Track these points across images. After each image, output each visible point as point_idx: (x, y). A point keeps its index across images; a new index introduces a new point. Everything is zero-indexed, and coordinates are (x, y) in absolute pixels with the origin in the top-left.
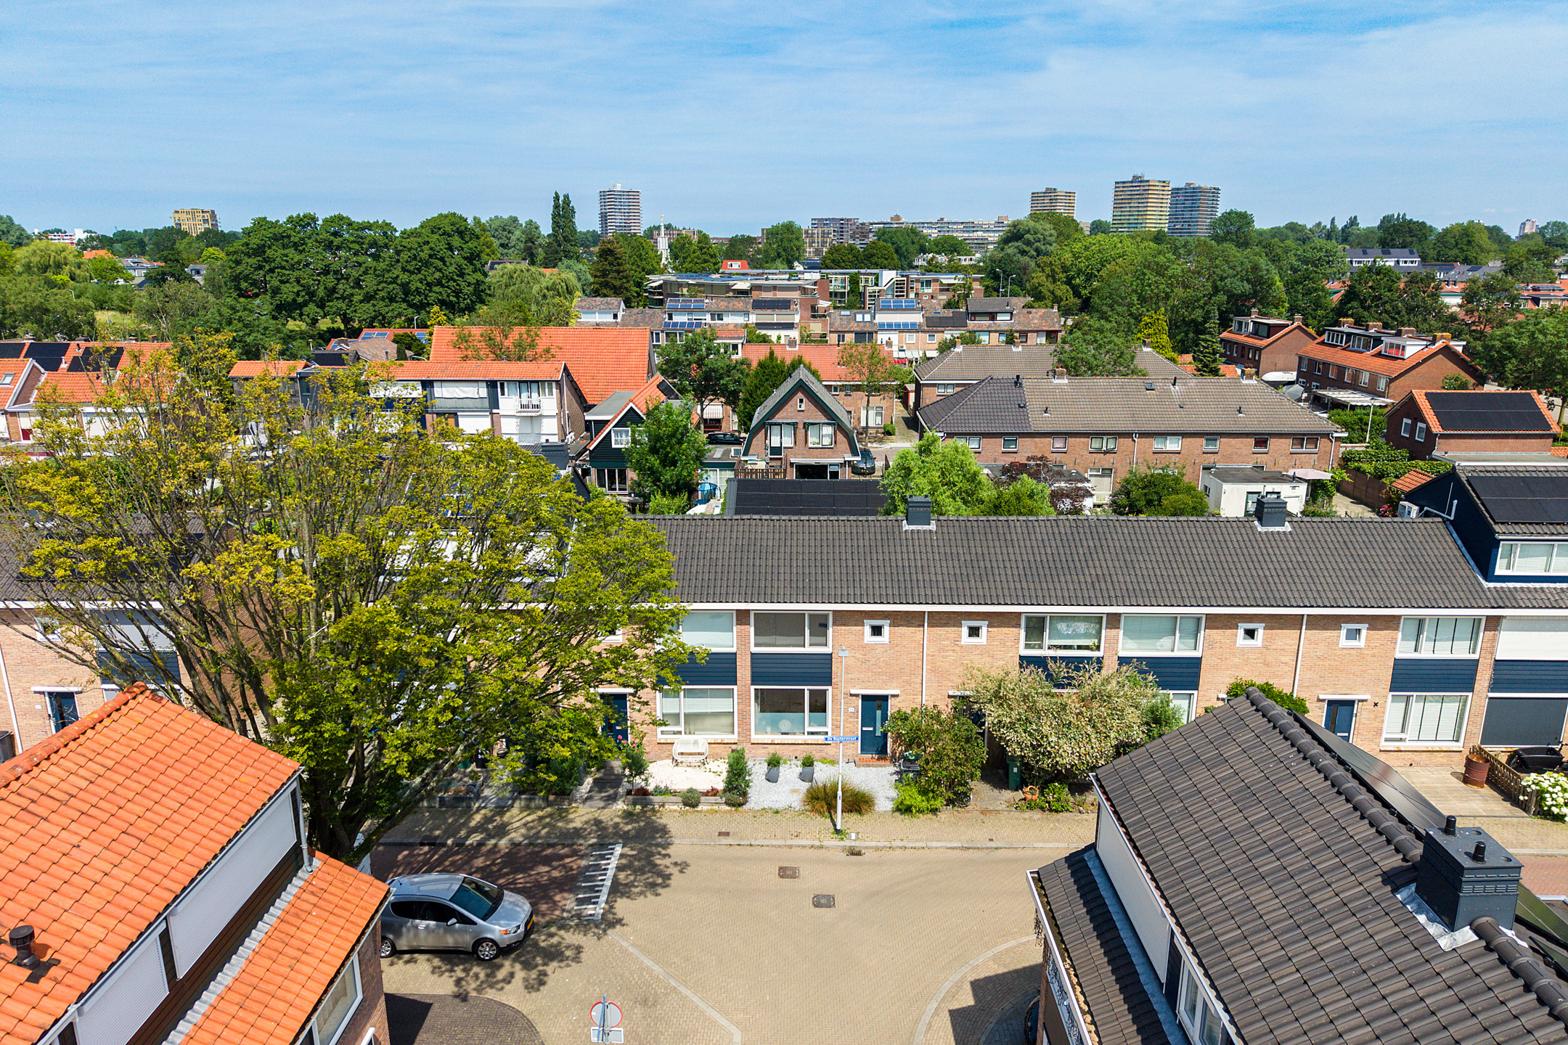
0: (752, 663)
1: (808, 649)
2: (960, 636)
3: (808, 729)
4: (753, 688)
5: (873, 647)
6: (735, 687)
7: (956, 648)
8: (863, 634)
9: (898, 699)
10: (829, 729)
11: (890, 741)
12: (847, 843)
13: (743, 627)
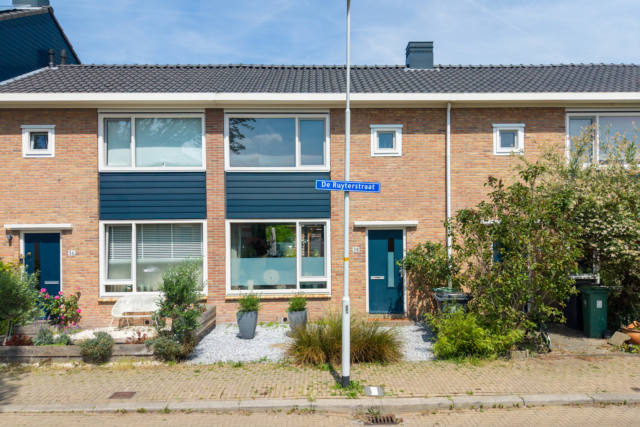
0: (227, 187)
1: (299, 168)
2: (491, 143)
3: (300, 279)
4: (228, 222)
5: (381, 161)
6: (205, 222)
7: (487, 161)
8: (369, 145)
9: (416, 234)
10: (327, 278)
11: (406, 293)
12: (365, 402)
13: (214, 136)
